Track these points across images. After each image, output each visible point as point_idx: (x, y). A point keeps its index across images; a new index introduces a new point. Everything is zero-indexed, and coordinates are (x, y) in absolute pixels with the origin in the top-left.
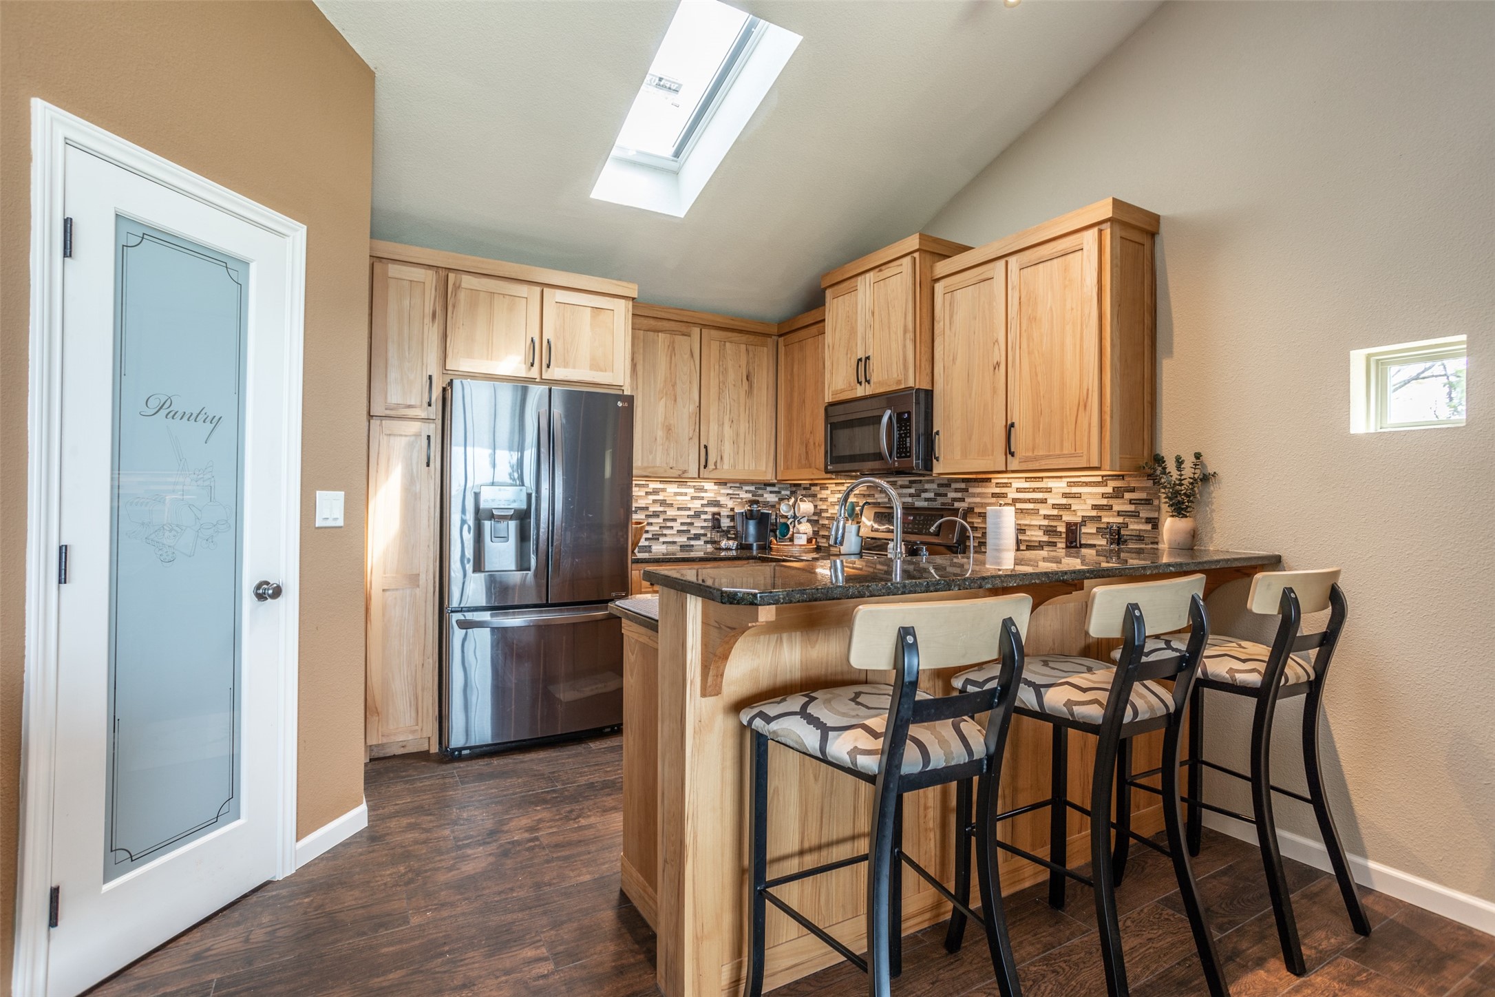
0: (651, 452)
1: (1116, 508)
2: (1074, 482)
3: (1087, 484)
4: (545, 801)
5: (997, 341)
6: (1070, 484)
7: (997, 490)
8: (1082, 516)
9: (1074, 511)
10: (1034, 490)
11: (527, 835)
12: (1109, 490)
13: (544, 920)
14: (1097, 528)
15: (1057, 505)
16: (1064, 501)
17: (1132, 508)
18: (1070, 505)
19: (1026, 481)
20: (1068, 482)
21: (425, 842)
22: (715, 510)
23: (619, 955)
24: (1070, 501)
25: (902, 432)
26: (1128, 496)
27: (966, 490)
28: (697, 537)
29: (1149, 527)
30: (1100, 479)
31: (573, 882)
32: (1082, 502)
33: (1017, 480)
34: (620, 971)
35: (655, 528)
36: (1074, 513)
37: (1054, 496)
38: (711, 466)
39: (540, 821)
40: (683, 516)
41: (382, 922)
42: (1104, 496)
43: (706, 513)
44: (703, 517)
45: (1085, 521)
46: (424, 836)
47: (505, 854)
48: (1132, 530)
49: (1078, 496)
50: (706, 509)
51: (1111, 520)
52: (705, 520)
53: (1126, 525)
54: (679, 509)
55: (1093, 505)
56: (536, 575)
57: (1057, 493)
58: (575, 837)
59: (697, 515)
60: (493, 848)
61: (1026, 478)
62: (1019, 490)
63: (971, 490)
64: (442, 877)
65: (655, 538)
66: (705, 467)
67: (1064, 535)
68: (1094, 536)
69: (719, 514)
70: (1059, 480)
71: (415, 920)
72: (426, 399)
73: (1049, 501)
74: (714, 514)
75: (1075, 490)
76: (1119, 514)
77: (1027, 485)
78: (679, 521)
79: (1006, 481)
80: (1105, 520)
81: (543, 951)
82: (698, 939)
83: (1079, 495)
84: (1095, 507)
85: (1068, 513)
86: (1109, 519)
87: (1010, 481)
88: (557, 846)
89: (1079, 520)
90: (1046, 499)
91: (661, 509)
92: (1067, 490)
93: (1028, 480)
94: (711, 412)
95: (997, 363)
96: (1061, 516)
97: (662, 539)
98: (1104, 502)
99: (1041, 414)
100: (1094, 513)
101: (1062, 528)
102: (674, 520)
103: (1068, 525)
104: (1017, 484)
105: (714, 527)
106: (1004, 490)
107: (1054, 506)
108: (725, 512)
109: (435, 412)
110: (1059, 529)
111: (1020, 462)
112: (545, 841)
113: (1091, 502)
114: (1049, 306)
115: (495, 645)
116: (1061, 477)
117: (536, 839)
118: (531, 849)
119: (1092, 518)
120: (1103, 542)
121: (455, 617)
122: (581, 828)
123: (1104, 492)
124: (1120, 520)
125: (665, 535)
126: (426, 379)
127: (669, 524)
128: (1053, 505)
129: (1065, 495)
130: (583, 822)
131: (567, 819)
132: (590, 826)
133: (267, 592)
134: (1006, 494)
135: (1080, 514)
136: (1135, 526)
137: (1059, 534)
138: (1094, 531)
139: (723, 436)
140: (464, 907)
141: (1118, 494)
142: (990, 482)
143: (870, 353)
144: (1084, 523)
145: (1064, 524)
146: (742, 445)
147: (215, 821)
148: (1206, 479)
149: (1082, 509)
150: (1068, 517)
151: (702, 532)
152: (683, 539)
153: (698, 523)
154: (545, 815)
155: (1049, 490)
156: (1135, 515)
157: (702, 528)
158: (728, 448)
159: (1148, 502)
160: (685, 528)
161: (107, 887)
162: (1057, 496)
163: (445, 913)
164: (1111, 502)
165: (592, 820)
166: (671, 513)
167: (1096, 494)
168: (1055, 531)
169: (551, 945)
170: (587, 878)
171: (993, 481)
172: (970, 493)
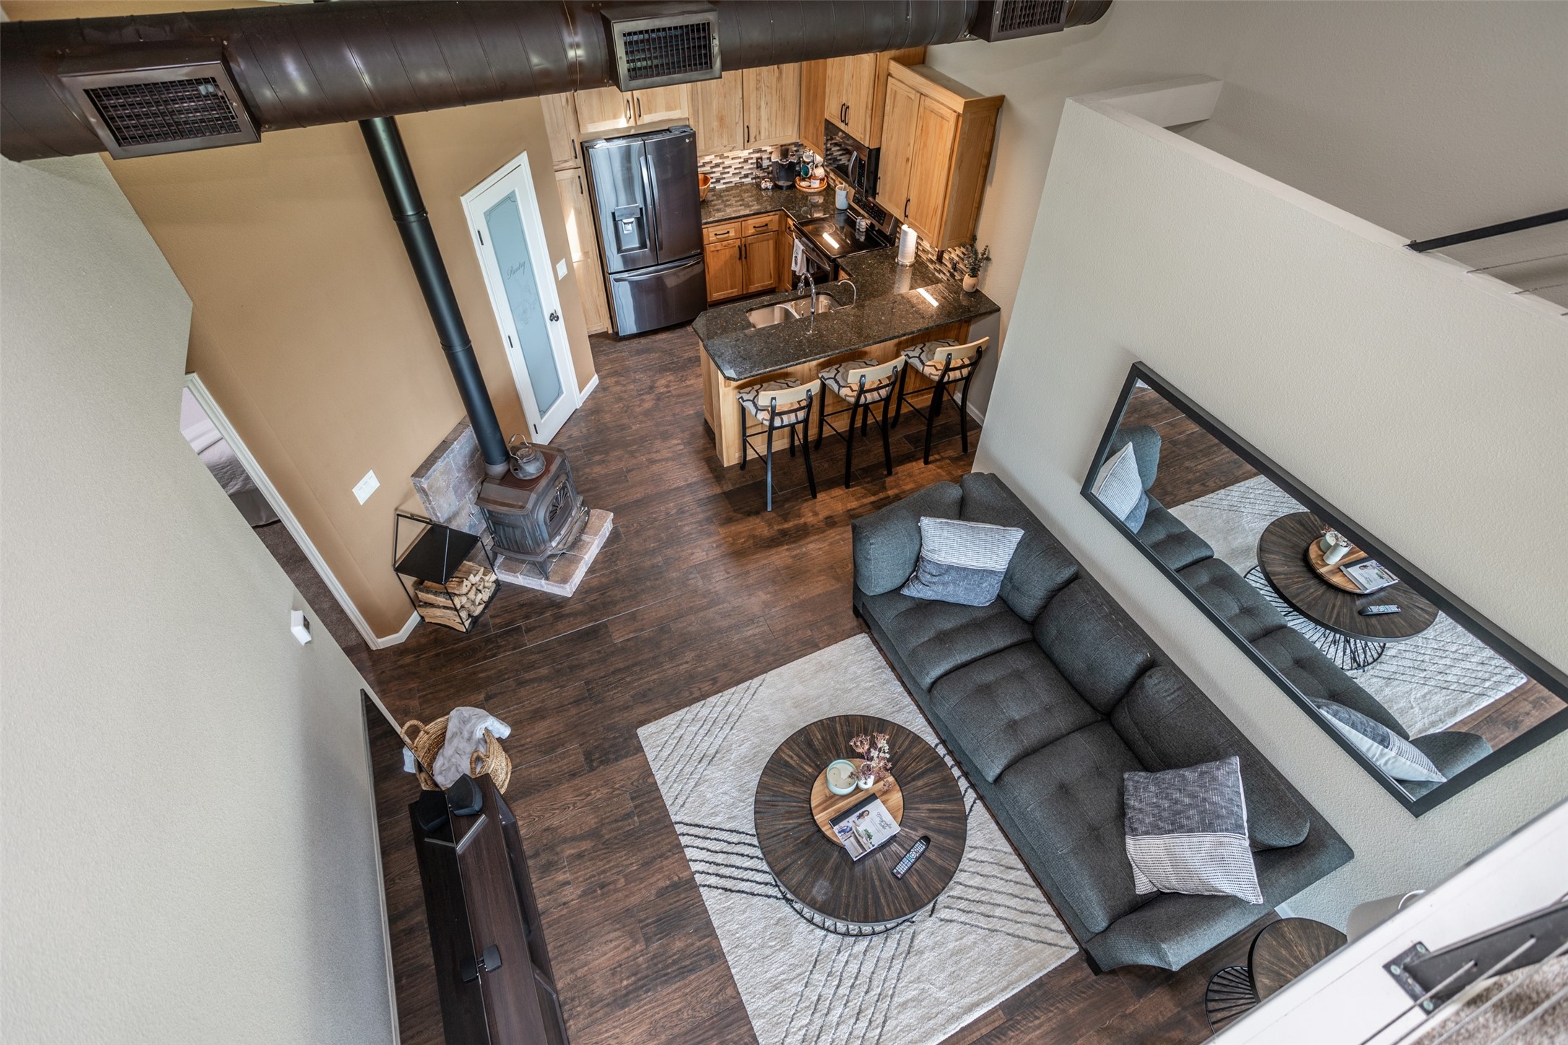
0: (710, 138)
4: (670, 370)
5: (910, 144)
11: (665, 389)
13: (678, 430)
21: (625, 391)
22: (758, 155)
23: (705, 444)
25: (860, 171)
28: (746, 176)
31: (686, 414)
34: (705, 449)
35: (718, 175)
38: (752, 139)
39: (670, 381)
40: (736, 163)
41: (623, 428)
43: (752, 158)
44: (750, 161)
46: (624, 389)
47: (659, 399)
50: (752, 156)
52: (752, 164)
54: (732, 159)
56: (651, 249)
58: (685, 391)
59: (746, 161)
60: (653, 396)
64: (638, 410)
65: (718, 181)
66: (748, 141)
69: (761, 158)
71: (634, 428)
72: (573, 154)
74: (757, 159)
78: (733, 167)
81: (679, 441)
82: (727, 448)
88: (679, 396)
91: (721, 161)
94: (751, 100)
95: (908, 158)
97: (722, 181)
99: (920, 204)
102: (730, 167)
105: (757, 168)
108: (765, 156)
109: (580, 161)
112: (674, 393)
115: (632, 289)
117: (669, 392)
118: (668, 397)
121: (612, 277)
122: (687, 386)
125: (724, 178)
126: (570, 142)
127: (726, 170)
130: (688, 383)
131: (681, 381)
132: (691, 385)
133: (554, 317)
139: (760, 116)
140: (649, 423)
143: (849, 105)
146: (774, 120)
147: (558, 396)
148: (988, 259)
151: (750, 172)
152: (736, 179)
153: (747, 166)
154: (671, 378)
157: (750, 169)
158: (764, 124)
160: (737, 171)
161: (542, 421)
163: (643, 425)
165: (692, 382)
166: (727, 162)
169: (682, 439)
170: (692, 412)
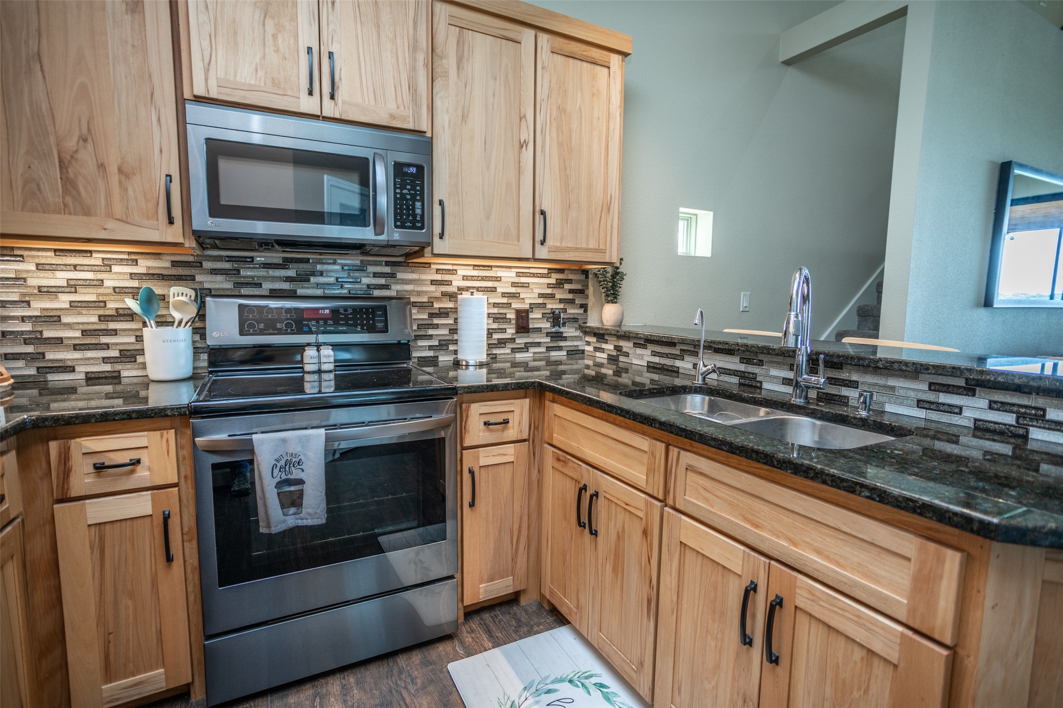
1: (558, 296)
2: (523, 273)
3: (534, 275)
5: (525, 116)
6: (518, 275)
7: (438, 277)
8: (530, 304)
9: (523, 299)
10: (483, 279)
12: (553, 281)
14: (543, 313)
15: (507, 293)
16: (513, 290)
17: (570, 296)
18: (519, 293)
19: (474, 269)
20: (517, 273)
24: (519, 290)
25: (405, 191)
26: (567, 286)
27: (392, 275)
29: (581, 311)
30: (546, 271)
32: (530, 291)
33: (464, 267)
36: (522, 301)
37: (503, 285)
42: (549, 286)
45: (533, 308)
48: (570, 314)
49: (525, 286)
51: (554, 306)
53: (565, 310)
55: (539, 294)
57: (506, 282)
61: (475, 266)
62: (465, 278)
63: (400, 276)
67: (514, 322)
68: (541, 321)
70: (508, 269)
73: (499, 290)
75: (523, 280)
76: (561, 301)
77: (475, 273)
79: (450, 267)
80: (549, 306)
83: (527, 285)
84: (541, 295)
85: (516, 301)
86: (552, 305)
87: (455, 267)
89: (527, 306)
90: (496, 288)
92: (517, 280)
93: (476, 268)
95: (525, 141)
96: (511, 304)
98: (549, 291)
99: (569, 207)
100: (540, 301)
101: (511, 315)
103: (518, 312)
104: (462, 272)
106: (447, 277)
107: (504, 295)
110: (508, 316)
111: (549, 252)
113: (538, 291)
114: (578, 106)
116: (510, 267)
119: (539, 306)
120: (548, 325)
123: (548, 282)
124: (561, 306)
128: (503, 293)
129: (514, 284)
134: (451, 282)
135: (528, 301)
136: (572, 311)
137: (509, 321)
138: (540, 316)
141: (559, 284)
142: (430, 267)
144: (531, 310)
145: (514, 311)
149: (529, 297)
150: (516, 305)
155: (498, 279)
156: (571, 302)
159: (581, 292)
162: (507, 285)
164: (555, 291)
167: (542, 284)
168: (505, 318)
171: (432, 266)
172: (399, 279)
